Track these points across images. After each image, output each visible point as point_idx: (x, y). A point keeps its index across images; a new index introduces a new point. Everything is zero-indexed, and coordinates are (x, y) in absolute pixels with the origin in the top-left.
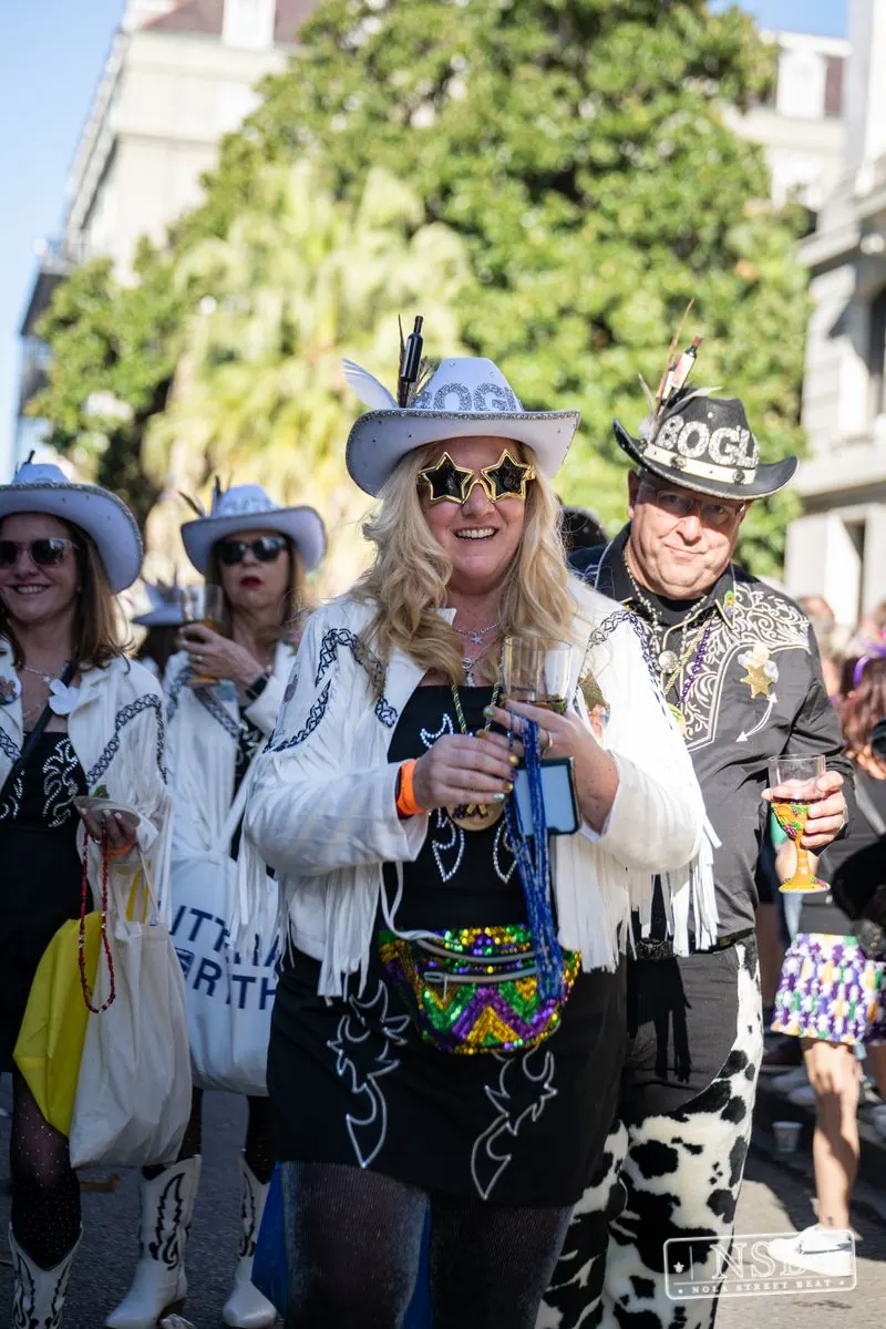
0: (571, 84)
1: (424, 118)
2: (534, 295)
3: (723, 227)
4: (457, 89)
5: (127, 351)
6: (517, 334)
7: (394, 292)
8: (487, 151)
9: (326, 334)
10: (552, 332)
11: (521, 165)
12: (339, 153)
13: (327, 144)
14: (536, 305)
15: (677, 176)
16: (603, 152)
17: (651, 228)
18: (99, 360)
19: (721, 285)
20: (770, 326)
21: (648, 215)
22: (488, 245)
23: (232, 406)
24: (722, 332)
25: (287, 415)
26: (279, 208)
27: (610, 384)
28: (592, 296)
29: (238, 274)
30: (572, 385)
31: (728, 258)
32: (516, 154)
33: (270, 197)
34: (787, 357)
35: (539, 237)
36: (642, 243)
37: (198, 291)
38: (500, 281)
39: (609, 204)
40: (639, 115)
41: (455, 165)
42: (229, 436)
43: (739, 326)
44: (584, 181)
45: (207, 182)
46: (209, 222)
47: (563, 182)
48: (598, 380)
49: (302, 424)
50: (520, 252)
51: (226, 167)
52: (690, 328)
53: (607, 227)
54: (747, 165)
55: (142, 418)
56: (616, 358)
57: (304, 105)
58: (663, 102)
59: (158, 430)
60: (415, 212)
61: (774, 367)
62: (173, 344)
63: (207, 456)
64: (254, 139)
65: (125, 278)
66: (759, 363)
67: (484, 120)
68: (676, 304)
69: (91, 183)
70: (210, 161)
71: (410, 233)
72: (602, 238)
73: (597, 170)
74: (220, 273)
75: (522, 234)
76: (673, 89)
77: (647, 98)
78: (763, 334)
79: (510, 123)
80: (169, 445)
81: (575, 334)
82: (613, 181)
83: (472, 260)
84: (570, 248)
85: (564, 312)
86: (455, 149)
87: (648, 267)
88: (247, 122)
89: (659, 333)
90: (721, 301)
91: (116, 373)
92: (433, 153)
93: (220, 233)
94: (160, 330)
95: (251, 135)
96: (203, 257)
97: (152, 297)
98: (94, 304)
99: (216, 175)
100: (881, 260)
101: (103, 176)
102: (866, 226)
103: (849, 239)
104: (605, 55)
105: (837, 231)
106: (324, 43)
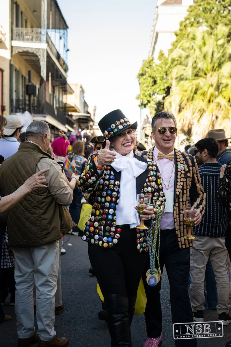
5: (158, 81)
12: (210, 21)
13: (207, 22)
18: (151, 85)
23: (186, 91)
25: (199, 92)
26: (193, 39)
33: (191, 36)
37: (175, 63)
42: (185, 99)
45: (177, 35)
49: (204, 94)
51: (181, 30)
55: (164, 98)
57: (201, 12)
59: (167, 101)
62: (169, 77)
63: (180, 106)
65: (157, 62)
74: (180, 57)
80: (170, 103)
88: (186, 19)
91: (155, 86)
94: (166, 74)
95: (188, 22)
96: (175, 55)
97: (164, 66)
98: (149, 70)
99: (179, 32)
101: (155, 43)
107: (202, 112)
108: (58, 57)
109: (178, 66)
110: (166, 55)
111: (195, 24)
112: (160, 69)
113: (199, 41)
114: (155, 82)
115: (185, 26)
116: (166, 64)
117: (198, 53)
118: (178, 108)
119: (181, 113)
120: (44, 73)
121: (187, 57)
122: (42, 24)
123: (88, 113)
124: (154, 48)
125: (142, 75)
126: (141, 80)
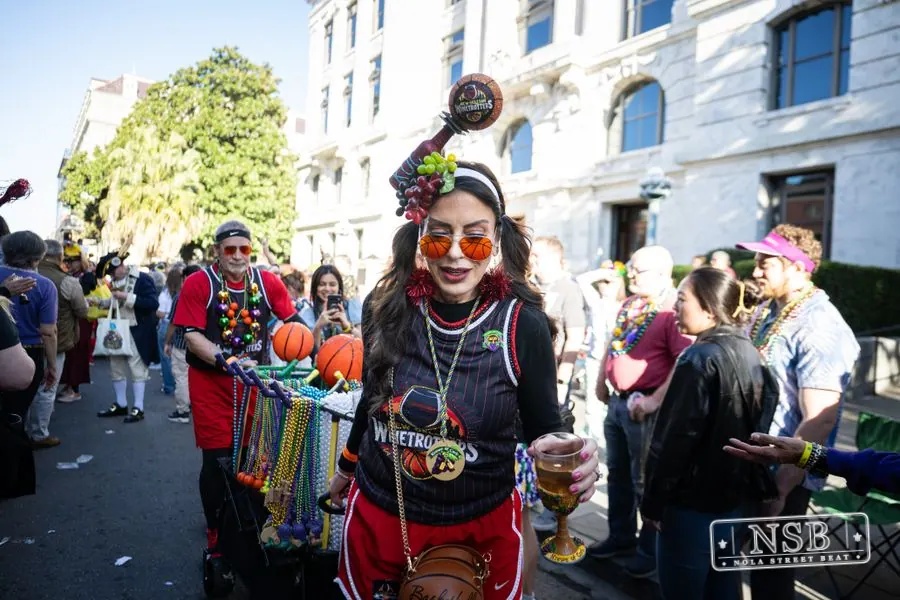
0: (231, 112)
1: (187, 119)
2: (221, 170)
3: (274, 156)
4: (196, 111)
5: (92, 181)
6: (218, 181)
7: (180, 168)
8: (207, 128)
9: (158, 177)
10: (227, 181)
11: (217, 133)
12: (161, 125)
13: (156, 124)
14: (223, 173)
15: (262, 141)
16: (241, 132)
17: (255, 154)
18: (83, 182)
19: (274, 171)
20: (288, 183)
21: (254, 150)
22: (208, 156)
23: (129, 197)
24: (275, 184)
25: (146, 201)
26: (141, 140)
27: (245, 195)
28: (239, 171)
29: (129, 159)
30: (234, 196)
31: (277, 165)
32: (216, 131)
33: (139, 137)
34: (292, 192)
35: (223, 154)
36: (253, 158)
37: (116, 163)
38: (211, 166)
39: (243, 147)
40: (251, 123)
41: (198, 132)
42: (127, 206)
43: (279, 182)
44: (236, 140)
45: (118, 132)
46: (120, 142)
47: (231, 140)
48: (241, 195)
49: (151, 204)
50: (218, 158)
51: (124, 128)
52: (267, 182)
53: (243, 153)
54: (281, 139)
55: (98, 201)
56: (246, 189)
57: (149, 112)
59: (103, 204)
60: (185, 146)
61: (289, 194)
62: (108, 178)
63: (120, 212)
64: (133, 120)
65: (91, 158)
66: (285, 193)
67: (206, 121)
68: (263, 175)
69: (80, 134)
70: (119, 123)
71: (184, 151)
72: (241, 156)
73: (239, 137)
74: (123, 158)
75: (218, 153)
76: (261, 117)
77: (254, 118)
78: (286, 185)
79: (214, 122)
80: (107, 208)
81: (234, 182)
82: (244, 141)
83: (203, 160)
84: (231, 157)
85: (231, 175)
86: (197, 128)
87: (255, 165)
88: (131, 116)
89: (258, 183)
90: (276, 176)
91: (88, 186)
92: (191, 128)
93: (123, 146)
94: (103, 174)
95: (132, 119)
96: (117, 153)
97: (100, 164)
98: (81, 165)
99: (121, 129)
100: (317, 168)
101: (84, 132)
102: (313, 158)
103: (308, 161)
104: (241, 106)
105: (305, 160)
106: (155, 95)
107: (147, 222)
110: (104, 152)
111: (142, 124)
112: (96, 168)
114: (88, 181)
115: (130, 124)
116: (103, 163)
118: (117, 215)
119: (122, 221)
124: (82, 138)
125: (71, 170)
126: (69, 176)
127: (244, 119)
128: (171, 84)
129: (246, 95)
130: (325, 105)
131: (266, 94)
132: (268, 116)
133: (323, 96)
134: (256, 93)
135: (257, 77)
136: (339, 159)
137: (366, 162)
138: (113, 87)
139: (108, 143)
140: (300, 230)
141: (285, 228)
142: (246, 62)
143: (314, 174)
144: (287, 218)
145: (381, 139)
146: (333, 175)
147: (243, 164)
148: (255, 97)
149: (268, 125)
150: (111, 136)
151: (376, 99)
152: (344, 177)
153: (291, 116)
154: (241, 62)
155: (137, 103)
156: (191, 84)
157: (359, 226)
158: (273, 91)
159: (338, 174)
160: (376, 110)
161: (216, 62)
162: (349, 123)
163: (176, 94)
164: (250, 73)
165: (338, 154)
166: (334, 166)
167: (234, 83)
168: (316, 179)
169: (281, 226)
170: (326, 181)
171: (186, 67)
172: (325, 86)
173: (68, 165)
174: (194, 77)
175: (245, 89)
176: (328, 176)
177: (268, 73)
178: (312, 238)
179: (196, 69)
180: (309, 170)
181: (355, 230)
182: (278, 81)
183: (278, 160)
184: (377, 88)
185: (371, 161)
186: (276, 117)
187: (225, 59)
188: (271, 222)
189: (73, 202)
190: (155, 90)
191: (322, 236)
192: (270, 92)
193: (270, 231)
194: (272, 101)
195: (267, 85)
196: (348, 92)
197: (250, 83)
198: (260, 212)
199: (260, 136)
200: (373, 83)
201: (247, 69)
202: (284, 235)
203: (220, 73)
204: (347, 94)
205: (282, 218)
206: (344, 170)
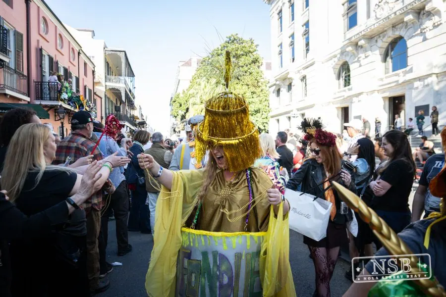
3: (258, 82)
5: (182, 105)
15: (251, 76)
16: (241, 73)
18: (179, 106)
19: (258, 90)
20: (265, 95)
21: (248, 81)
23: (197, 110)
24: (259, 96)
26: (199, 85)
31: (259, 87)
33: (198, 83)
34: (267, 99)
36: (248, 85)
37: (191, 96)
39: (243, 80)
40: (246, 68)
43: (261, 95)
44: (239, 78)
46: (192, 87)
52: (254, 96)
54: (260, 74)
55: (185, 113)
58: (249, 66)
59: (187, 114)
62: (188, 103)
65: (181, 95)
66: (264, 100)
68: (253, 93)
70: (191, 78)
72: (242, 85)
73: (241, 76)
76: (250, 65)
77: (247, 66)
82: (243, 77)
84: (239, 86)
87: (249, 88)
88: (195, 75)
89: (251, 96)
90: (259, 92)
91: (181, 107)
95: (196, 76)
96: (191, 92)
98: (178, 99)
99: (192, 81)
100: (278, 85)
101: (178, 85)
102: (276, 80)
103: (275, 82)
104: (241, 61)
105: (273, 82)
106: (204, 63)
108: (130, 91)
109: (193, 98)
110: (186, 91)
111: (200, 77)
112: (184, 99)
113: (203, 86)
114: (181, 105)
116: (186, 97)
117: (202, 92)
120: (123, 99)
121: (197, 93)
122: (122, 74)
123: (143, 119)
124: (177, 87)
125: (175, 102)
126: (174, 104)
127: (242, 67)
128: (211, 56)
129: (243, 55)
130: (280, 53)
131: (252, 53)
132: (253, 64)
133: (279, 49)
134: (246, 54)
135: (246, 45)
136: (289, 78)
137: (304, 78)
138: (188, 64)
139: (187, 87)
140: (272, 117)
141: (265, 117)
142: (242, 39)
143: (277, 89)
144: (265, 112)
145: (312, 65)
146: (287, 87)
147: (244, 88)
148: (246, 55)
149: (253, 68)
150: (188, 84)
151: (307, 45)
152: (292, 87)
153: (264, 62)
154: (239, 40)
155: (197, 68)
156: (218, 55)
157: (302, 112)
158: (255, 51)
159: (290, 87)
160: (308, 50)
161: (228, 42)
162: (293, 59)
163: (213, 61)
164: (244, 44)
165: (288, 77)
166: (287, 83)
167: (237, 50)
168: (279, 91)
169: (263, 117)
170: (284, 91)
171: (216, 48)
172: (280, 43)
173: (173, 100)
174: (220, 52)
175: (242, 52)
176: (284, 88)
177: (252, 43)
178: (278, 120)
179: (220, 48)
180: (274, 87)
181: (300, 114)
182: (257, 46)
183: (260, 84)
184: (307, 39)
185: (307, 78)
186: (257, 64)
187: (232, 40)
188: (258, 115)
189: (176, 115)
190: (204, 61)
191: (284, 119)
192: (254, 52)
193: (258, 119)
194: (255, 56)
195: (252, 48)
196: (292, 44)
197: (244, 49)
198: (253, 110)
199: (250, 73)
200: (304, 37)
201: (242, 43)
202: (265, 121)
203: (230, 47)
204: (291, 45)
205: (264, 113)
206: (292, 84)
